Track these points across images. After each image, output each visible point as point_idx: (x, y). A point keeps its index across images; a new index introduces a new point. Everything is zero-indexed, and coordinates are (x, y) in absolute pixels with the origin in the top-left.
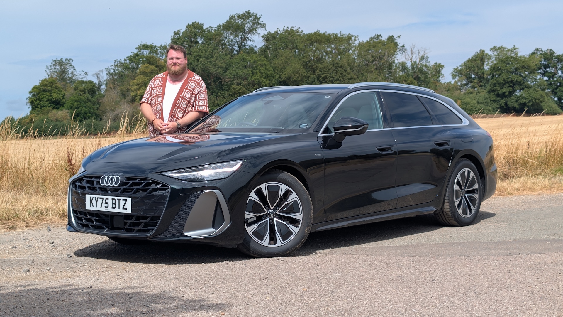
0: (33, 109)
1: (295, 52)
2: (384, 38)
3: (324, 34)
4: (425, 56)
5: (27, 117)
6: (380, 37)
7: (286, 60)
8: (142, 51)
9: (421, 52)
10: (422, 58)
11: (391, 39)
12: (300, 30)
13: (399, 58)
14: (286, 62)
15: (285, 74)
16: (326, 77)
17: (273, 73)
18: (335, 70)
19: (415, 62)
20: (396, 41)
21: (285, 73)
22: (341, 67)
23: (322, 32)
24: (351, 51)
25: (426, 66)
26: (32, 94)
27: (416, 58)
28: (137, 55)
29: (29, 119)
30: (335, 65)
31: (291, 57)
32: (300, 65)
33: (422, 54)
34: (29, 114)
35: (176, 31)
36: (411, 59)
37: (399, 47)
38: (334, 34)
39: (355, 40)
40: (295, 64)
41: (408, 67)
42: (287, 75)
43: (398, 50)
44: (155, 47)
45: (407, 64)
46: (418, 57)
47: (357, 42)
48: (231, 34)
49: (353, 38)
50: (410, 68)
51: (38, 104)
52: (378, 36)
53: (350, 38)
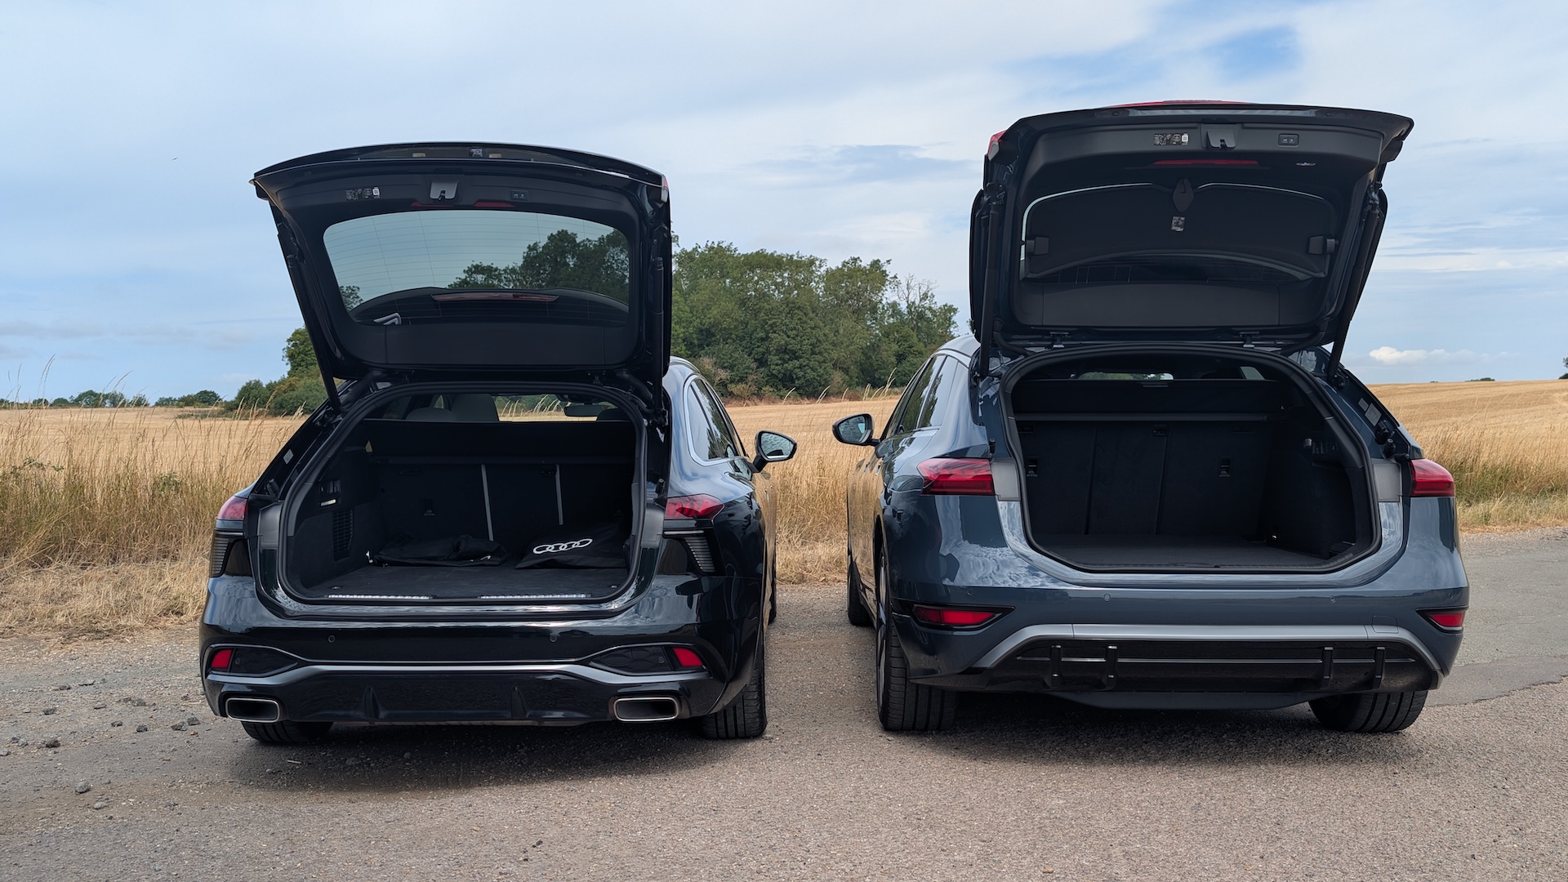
0: (294, 368)
1: (725, 283)
2: (865, 263)
3: (772, 254)
4: (929, 294)
5: (283, 382)
6: (858, 262)
7: (712, 295)
8: (474, 275)
9: (922, 287)
10: (925, 297)
11: (876, 264)
12: (733, 248)
13: (889, 296)
14: (711, 299)
15: (710, 318)
16: (774, 323)
17: (691, 315)
18: (789, 313)
19: (914, 303)
20: (884, 269)
21: (709, 316)
22: (799, 308)
23: (769, 251)
24: (813, 283)
25: (930, 309)
26: (292, 343)
27: (915, 297)
28: (464, 282)
29: (287, 384)
30: (790, 305)
31: (719, 290)
32: (733, 303)
33: (924, 290)
34: (286, 376)
35: (532, 245)
36: (907, 298)
37: (888, 278)
38: (788, 255)
39: (820, 266)
40: (725, 302)
41: (903, 310)
42: (712, 320)
43: (887, 283)
44: (496, 269)
45: (901, 306)
46: (918, 294)
47: (823, 269)
48: (622, 252)
49: (817, 263)
50: (906, 313)
51: (303, 361)
52: (855, 260)
53: (812, 262)
